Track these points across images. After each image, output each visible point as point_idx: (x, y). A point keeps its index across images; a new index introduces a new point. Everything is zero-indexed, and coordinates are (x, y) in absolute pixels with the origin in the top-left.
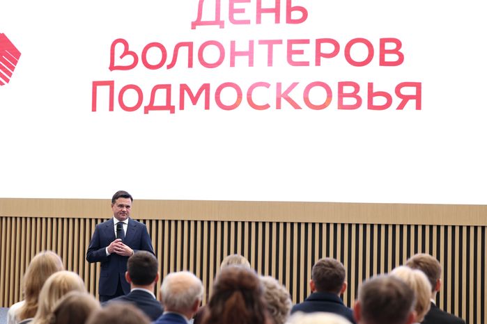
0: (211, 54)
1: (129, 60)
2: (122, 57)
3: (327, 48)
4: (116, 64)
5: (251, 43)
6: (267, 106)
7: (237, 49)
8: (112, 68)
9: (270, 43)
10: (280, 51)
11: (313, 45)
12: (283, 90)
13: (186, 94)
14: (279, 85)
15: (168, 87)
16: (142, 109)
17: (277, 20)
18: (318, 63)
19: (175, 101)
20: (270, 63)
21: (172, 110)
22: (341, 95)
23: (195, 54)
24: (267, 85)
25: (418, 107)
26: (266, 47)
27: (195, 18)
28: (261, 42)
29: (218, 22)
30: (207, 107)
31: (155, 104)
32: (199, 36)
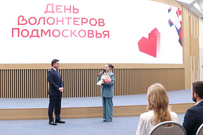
0: (51, 21)
1: (24, 22)
2: (22, 21)
3: (85, 21)
4: (20, 23)
5: (63, 18)
6: (68, 36)
7: (59, 20)
8: (19, 24)
9: (68, 19)
10: (71, 21)
11: (81, 19)
12: (72, 32)
13: (43, 32)
14: (71, 31)
15: (37, 30)
16: (29, 36)
17: (70, 12)
18: (82, 25)
19: (40, 34)
20: (68, 24)
21: (39, 37)
22: (89, 34)
23: (46, 21)
24: (68, 30)
25: (109, 37)
26: (67, 19)
27: (45, 11)
28: (66, 18)
29: (53, 12)
30: (50, 36)
31: (33, 35)
32: (47, 16)
